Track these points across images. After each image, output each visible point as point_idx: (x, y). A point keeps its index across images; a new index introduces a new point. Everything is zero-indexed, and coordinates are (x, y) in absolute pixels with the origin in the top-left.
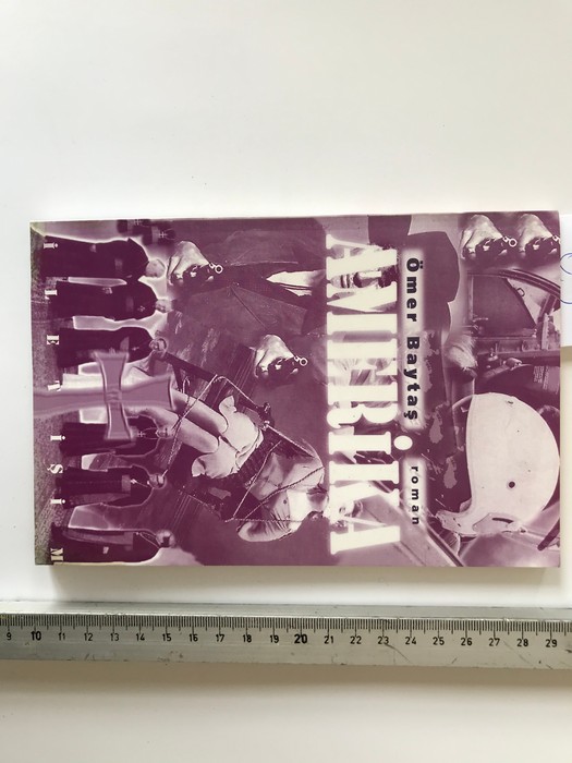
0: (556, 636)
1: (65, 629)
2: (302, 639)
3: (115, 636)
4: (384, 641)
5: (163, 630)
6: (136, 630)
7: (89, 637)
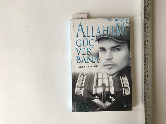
0: (146, 23)
1: (147, 101)
2: (148, 63)
3: (148, 93)
4: (148, 50)
5: (147, 85)
6: (147, 90)
7: (148, 98)
